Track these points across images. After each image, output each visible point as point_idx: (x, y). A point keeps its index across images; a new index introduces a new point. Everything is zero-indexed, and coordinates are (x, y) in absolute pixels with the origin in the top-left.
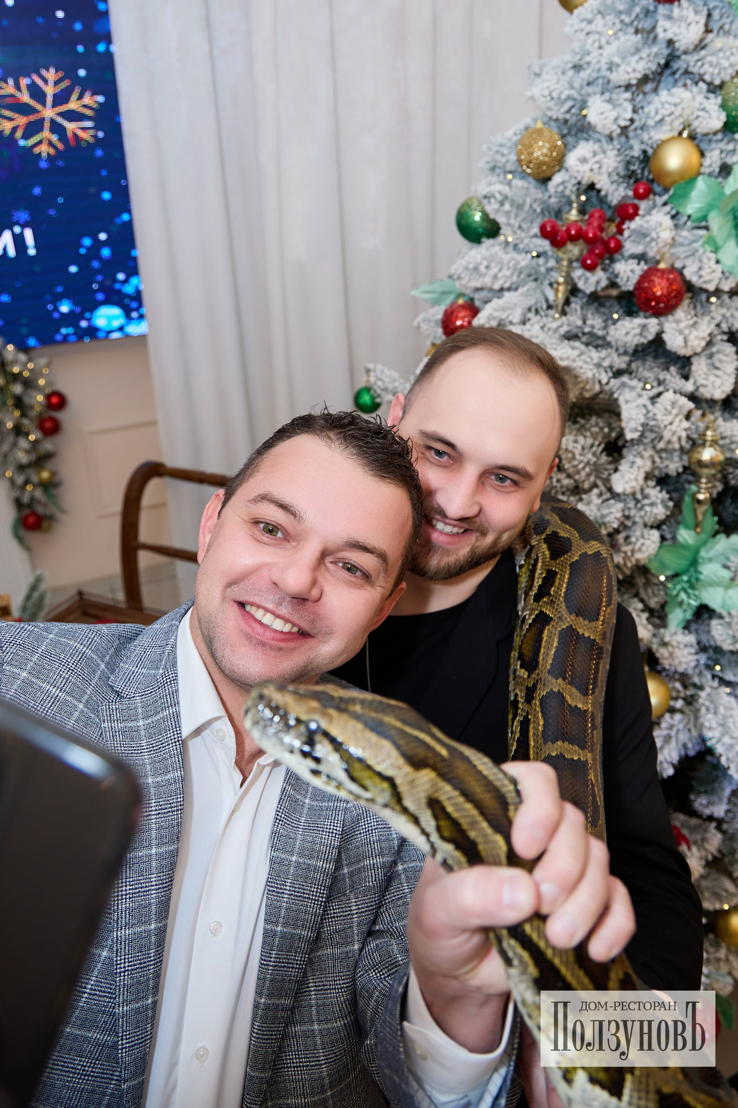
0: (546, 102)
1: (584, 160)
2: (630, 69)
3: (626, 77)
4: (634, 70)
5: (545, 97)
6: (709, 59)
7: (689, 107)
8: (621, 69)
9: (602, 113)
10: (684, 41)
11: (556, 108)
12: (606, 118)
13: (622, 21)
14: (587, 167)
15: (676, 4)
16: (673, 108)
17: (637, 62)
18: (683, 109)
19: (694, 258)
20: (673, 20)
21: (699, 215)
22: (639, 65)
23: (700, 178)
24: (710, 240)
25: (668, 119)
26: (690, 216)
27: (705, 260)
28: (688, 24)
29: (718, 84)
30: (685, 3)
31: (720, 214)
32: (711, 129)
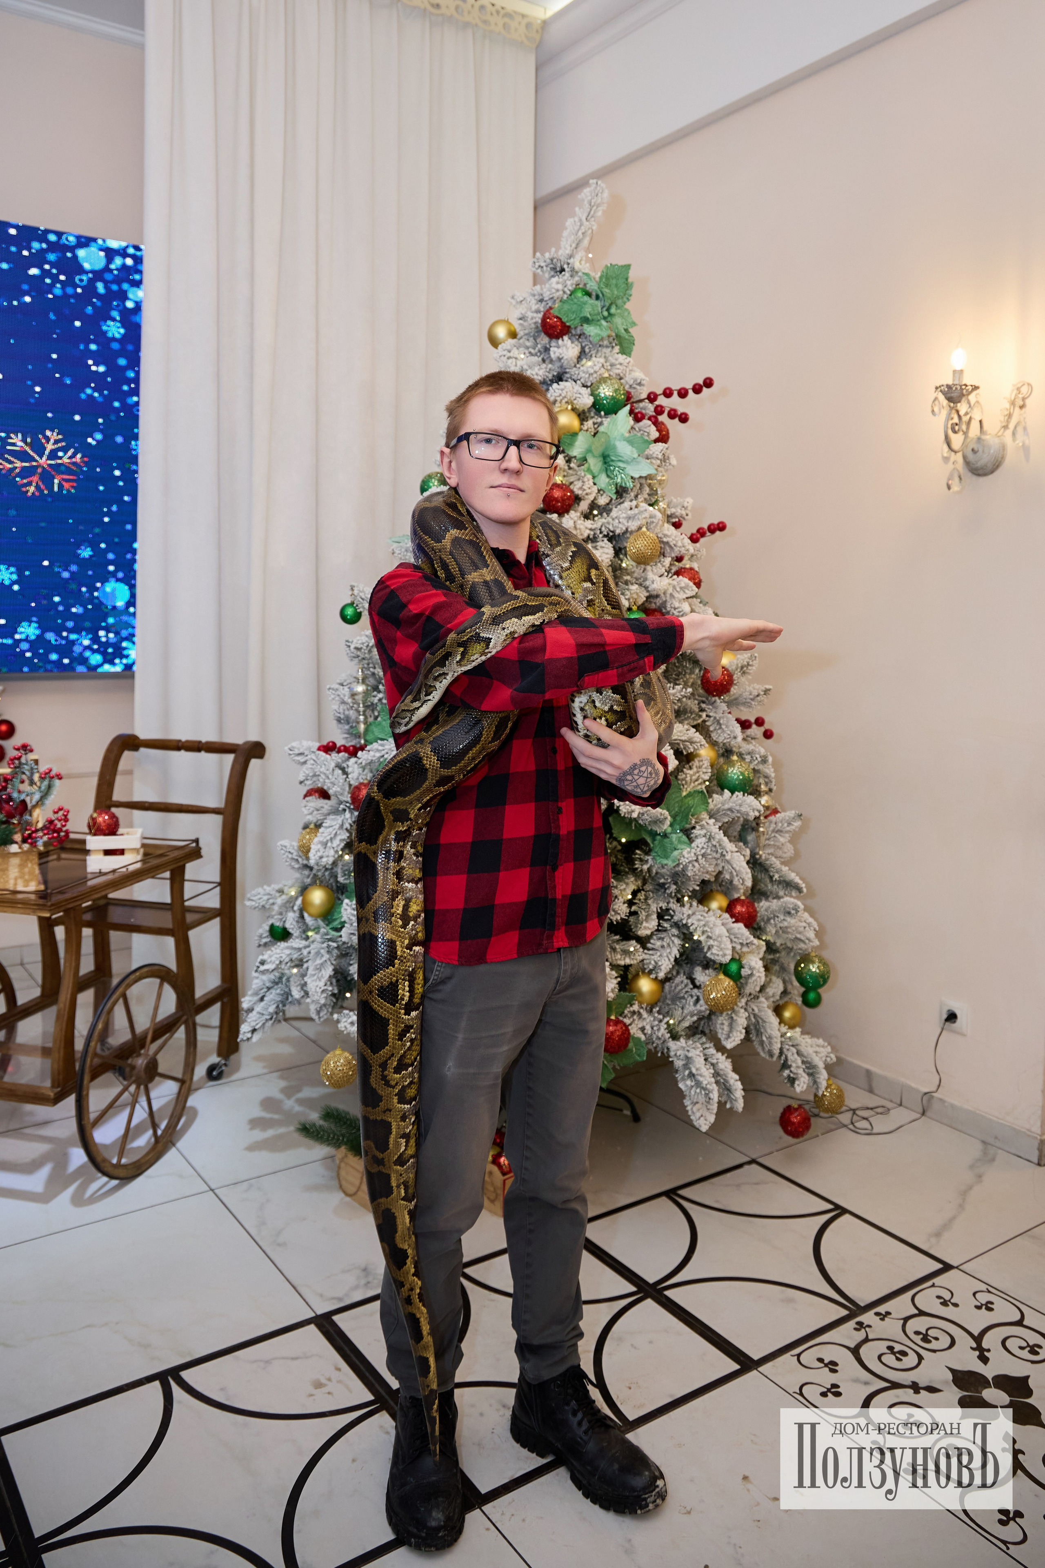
4: (537, 374)
6: (582, 368)
7: (571, 392)
10: (565, 357)
13: (530, 353)
15: (559, 339)
19: (579, 480)
20: (558, 347)
21: (581, 456)
22: (541, 372)
23: (580, 434)
24: (589, 470)
25: (558, 399)
26: (575, 457)
27: (586, 479)
28: (567, 348)
29: (589, 384)
30: (566, 338)
31: (594, 456)
32: (585, 405)
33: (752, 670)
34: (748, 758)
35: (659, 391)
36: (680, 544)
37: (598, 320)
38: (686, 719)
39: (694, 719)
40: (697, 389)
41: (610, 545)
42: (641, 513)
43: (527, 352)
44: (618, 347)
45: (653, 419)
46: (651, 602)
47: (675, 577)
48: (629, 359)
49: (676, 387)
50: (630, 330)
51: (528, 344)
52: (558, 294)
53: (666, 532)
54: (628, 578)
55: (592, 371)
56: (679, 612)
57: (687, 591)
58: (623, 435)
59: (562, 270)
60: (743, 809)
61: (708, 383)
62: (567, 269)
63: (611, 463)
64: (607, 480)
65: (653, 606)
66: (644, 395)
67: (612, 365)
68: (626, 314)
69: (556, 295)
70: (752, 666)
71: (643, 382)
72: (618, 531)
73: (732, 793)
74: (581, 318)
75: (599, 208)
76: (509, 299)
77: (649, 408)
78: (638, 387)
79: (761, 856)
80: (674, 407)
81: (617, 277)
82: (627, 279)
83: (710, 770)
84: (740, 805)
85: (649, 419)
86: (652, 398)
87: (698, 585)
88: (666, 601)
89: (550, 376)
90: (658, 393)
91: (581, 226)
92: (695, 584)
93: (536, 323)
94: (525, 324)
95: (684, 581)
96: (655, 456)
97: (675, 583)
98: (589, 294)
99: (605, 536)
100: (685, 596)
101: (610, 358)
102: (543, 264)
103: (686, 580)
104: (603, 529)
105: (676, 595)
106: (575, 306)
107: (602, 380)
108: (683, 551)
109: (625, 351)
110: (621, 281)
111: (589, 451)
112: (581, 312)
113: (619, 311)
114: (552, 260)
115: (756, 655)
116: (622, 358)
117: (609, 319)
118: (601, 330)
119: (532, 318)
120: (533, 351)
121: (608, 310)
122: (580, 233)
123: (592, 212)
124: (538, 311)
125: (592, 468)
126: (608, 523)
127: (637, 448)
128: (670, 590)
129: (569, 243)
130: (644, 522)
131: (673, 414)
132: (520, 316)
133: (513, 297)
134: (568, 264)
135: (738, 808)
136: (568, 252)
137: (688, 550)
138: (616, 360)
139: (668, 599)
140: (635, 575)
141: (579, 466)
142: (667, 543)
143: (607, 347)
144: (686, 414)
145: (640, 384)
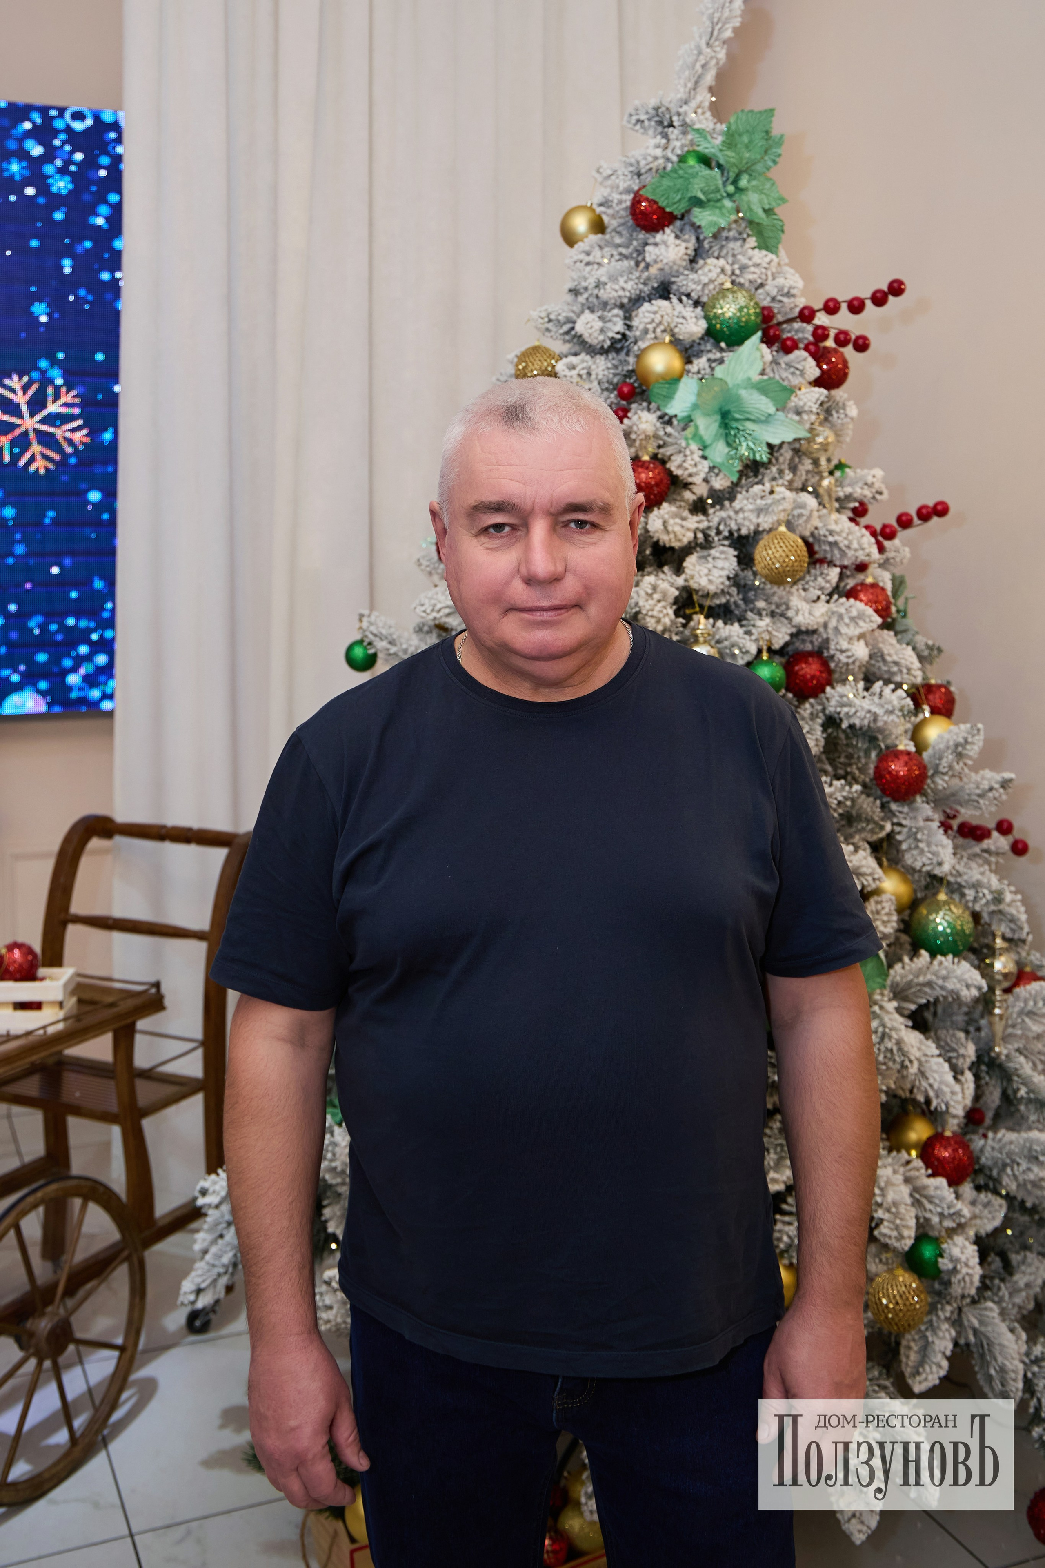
0: (542, 324)
1: (573, 367)
2: (617, 287)
3: (615, 294)
4: (623, 289)
5: (542, 318)
6: (695, 276)
7: (667, 314)
8: (608, 287)
9: (587, 323)
10: (665, 261)
11: (554, 329)
12: (591, 328)
13: (619, 254)
14: (574, 373)
15: (661, 232)
16: (652, 316)
17: (626, 282)
18: (662, 316)
19: (680, 452)
20: (656, 244)
21: (685, 414)
22: (629, 286)
23: (684, 379)
24: (696, 436)
25: (650, 327)
26: (676, 416)
27: (688, 452)
28: (667, 246)
29: (704, 299)
30: (668, 230)
31: (707, 415)
32: (691, 334)
33: (973, 751)
34: (970, 894)
35: (818, 305)
36: (855, 545)
37: (719, 200)
38: (860, 831)
39: (872, 832)
40: (879, 299)
41: (732, 552)
42: (777, 502)
43: (615, 253)
44: (754, 239)
45: (812, 348)
46: (804, 641)
47: (844, 600)
48: (771, 256)
49: (843, 296)
50: (776, 210)
51: (618, 240)
52: (656, 163)
53: (833, 527)
54: (761, 604)
55: (705, 280)
56: (848, 657)
57: (861, 623)
58: (749, 379)
59: (671, 125)
60: (950, 985)
61: (896, 288)
62: (675, 124)
63: (734, 424)
64: (727, 450)
65: (808, 647)
66: (797, 311)
67: (743, 268)
68: (768, 185)
69: (654, 165)
70: (973, 743)
71: (793, 291)
72: (744, 532)
73: (933, 955)
74: (691, 198)
75: (727, 26)
76: (594, 174)
77: (805, 332)
78: (785, 300)
79: (999, 1054)
80: (844, 327)
81: (751, 132)
82: (767, 132)
83: (895, 918)
84: (945, 978)
85: (806, 349)
86: (807, 315)
87: (883, 611)
88: (827, 641)
89: (647, 289)
90: (816, 307)
91: (700, 53)
92: (877, 611)
93: (627, 208)
94: (610, 211)
95: (857, 606)
96: (806, 408)
97: (842, 610)
98: (706, 161)
99: (726, 538)
100: (858, 631)
101: (739, 257)
102: (643, 117)
103: (860, 605)
104: (722, 527)
105: (844, 630)
106: (680, 181)
107: (722, 293)
108: (862, 557)
109: (765, 245)
110: (758, 137)
111: (695, 407)
112: (687, 190)
113: (754, 183)
114: (656, 109)
115: (980, 726)
116: (759, 256)
117: (736, 197)
118: (723, 215)
119: (620, 202)
120: (624, 251)
121: (735, 182)
122: (698, 66)
123: (715, 33)
124: (628, 191)
125: (702, 431)
126: (730, 517)
127: (774, 400)
128: (833, 623)
129: (682, 82)
130: (783, 516)
131: (842, 339)
132: (601, 200)
133: (598, 171)
134: (679, 114)
135: (940, 982)
136: (681, 94)
137: (868, 555)
138: (750, 259)
139: (831, 636)
140: (776, 599)
141: (684, 429)
142: (835, 544)
143: (735, 239)
144: (865, 338)
145: (788, 295)
